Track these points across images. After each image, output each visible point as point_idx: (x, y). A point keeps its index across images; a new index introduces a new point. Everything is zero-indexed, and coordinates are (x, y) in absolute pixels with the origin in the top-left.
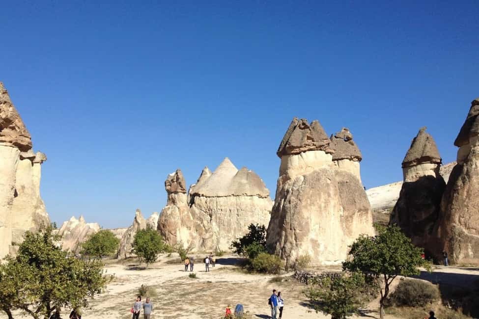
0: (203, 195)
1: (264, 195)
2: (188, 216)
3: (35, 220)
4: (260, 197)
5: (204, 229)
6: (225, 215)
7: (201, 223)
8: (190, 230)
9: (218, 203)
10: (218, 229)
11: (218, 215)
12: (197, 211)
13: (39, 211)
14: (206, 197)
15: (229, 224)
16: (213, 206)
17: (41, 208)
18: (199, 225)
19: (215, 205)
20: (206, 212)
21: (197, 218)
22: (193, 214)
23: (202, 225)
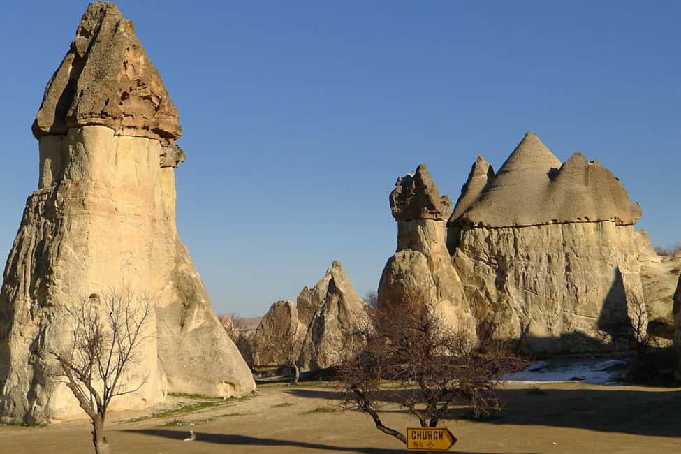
0: (481, 225)
1: (626, 220)
2: (449, 273)
3: (178, 288)
4: (620, 223)
5: (488, 302)
6: (538, 269)
7: (482, 289)
8: (457, 305)
9: (520, 242)
10: (522, 301)
11: (521, 270)
12: (468, 261)
13: (182, 268)
14: (489, 228)
15: (550, 290)
16: (507, 250)
17: (186, 262)
18: (476, 292)
19: (511, 245)
20: (489, 263)
21: (470, 279)
22: (460, 269)
23: (483, 294)
